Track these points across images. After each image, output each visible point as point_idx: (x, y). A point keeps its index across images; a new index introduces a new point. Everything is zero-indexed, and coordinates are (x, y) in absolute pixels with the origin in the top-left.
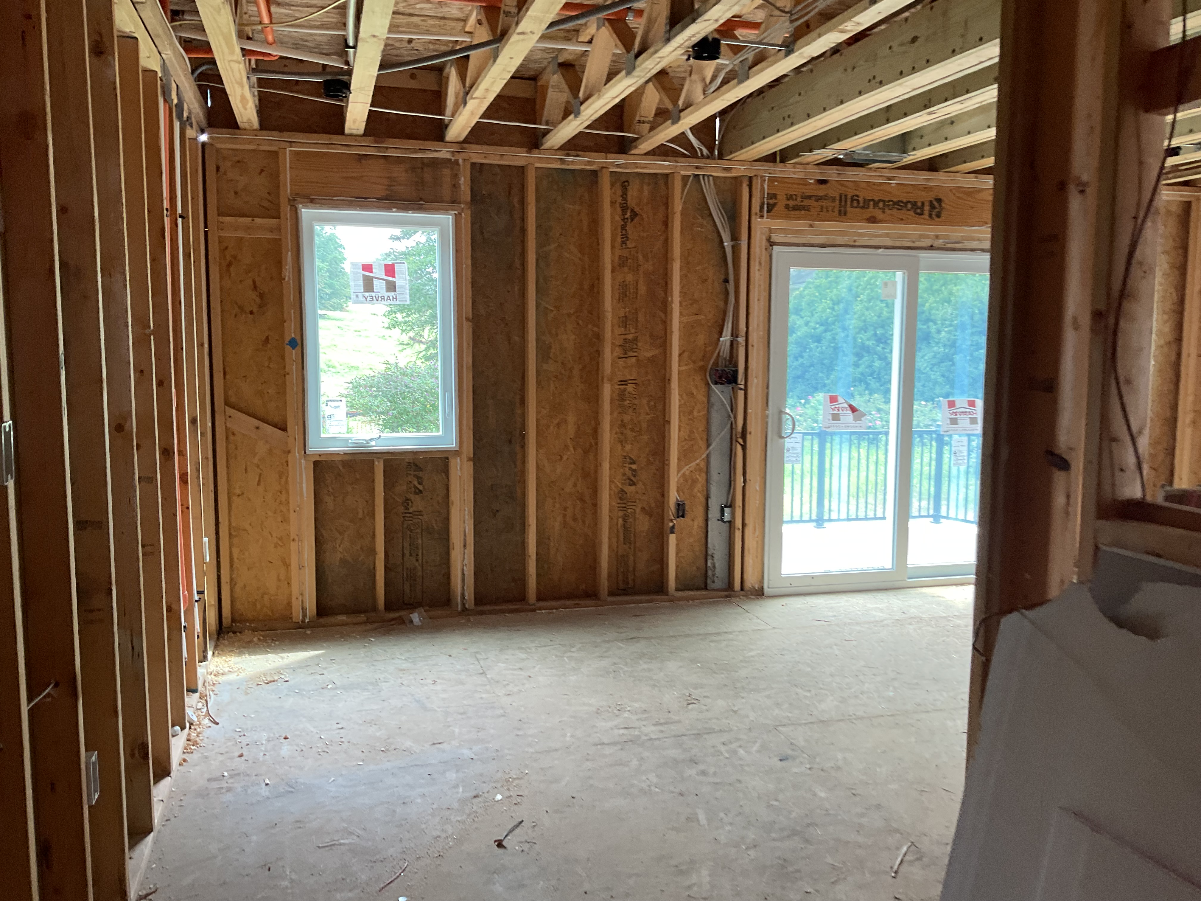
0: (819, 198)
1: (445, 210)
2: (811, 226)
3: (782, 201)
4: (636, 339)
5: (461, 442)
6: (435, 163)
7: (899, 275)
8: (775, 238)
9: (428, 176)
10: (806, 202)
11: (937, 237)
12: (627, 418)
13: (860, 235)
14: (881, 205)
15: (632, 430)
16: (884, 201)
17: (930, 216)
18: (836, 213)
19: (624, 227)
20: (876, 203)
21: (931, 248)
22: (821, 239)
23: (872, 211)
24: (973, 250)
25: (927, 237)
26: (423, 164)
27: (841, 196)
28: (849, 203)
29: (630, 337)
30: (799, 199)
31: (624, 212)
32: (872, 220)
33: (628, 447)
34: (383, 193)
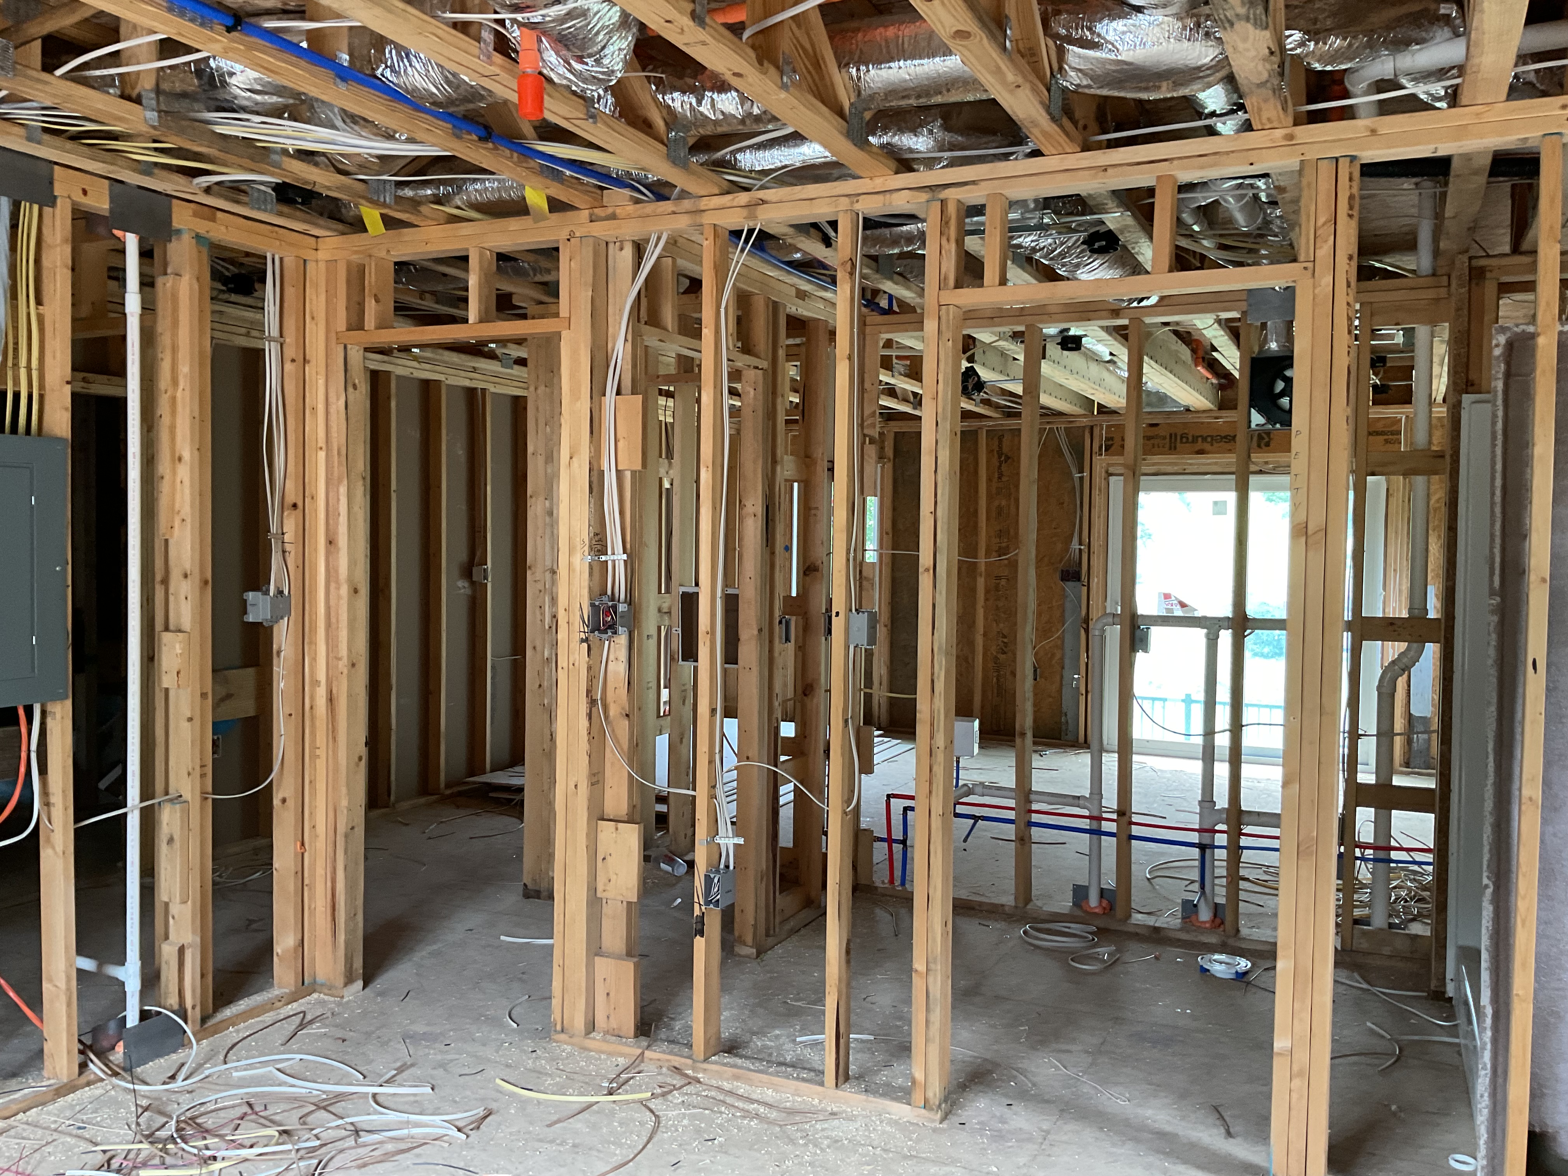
0: (1149, 438)
3: (1118, 442)
4: (1008, 547)
7: (1229, 495)
8: (1111, 470)
11: (1266, 463)
12: (1001, 604)
13: (1191, 464)
14: (1209, 439)
15: (1005, 613)
16: (1212, 437)
17: (1259, 446)
18: (1169, 448)
19: (1000, 466)
20: (1204, 439)
22: (1153, 470)
23: (1199, 445)
27: (1171, 435)
28: (1178, 440)
29: (1004, 545)
31: (1000, 457)
32: (1201, 452)
33: (1001, 625)
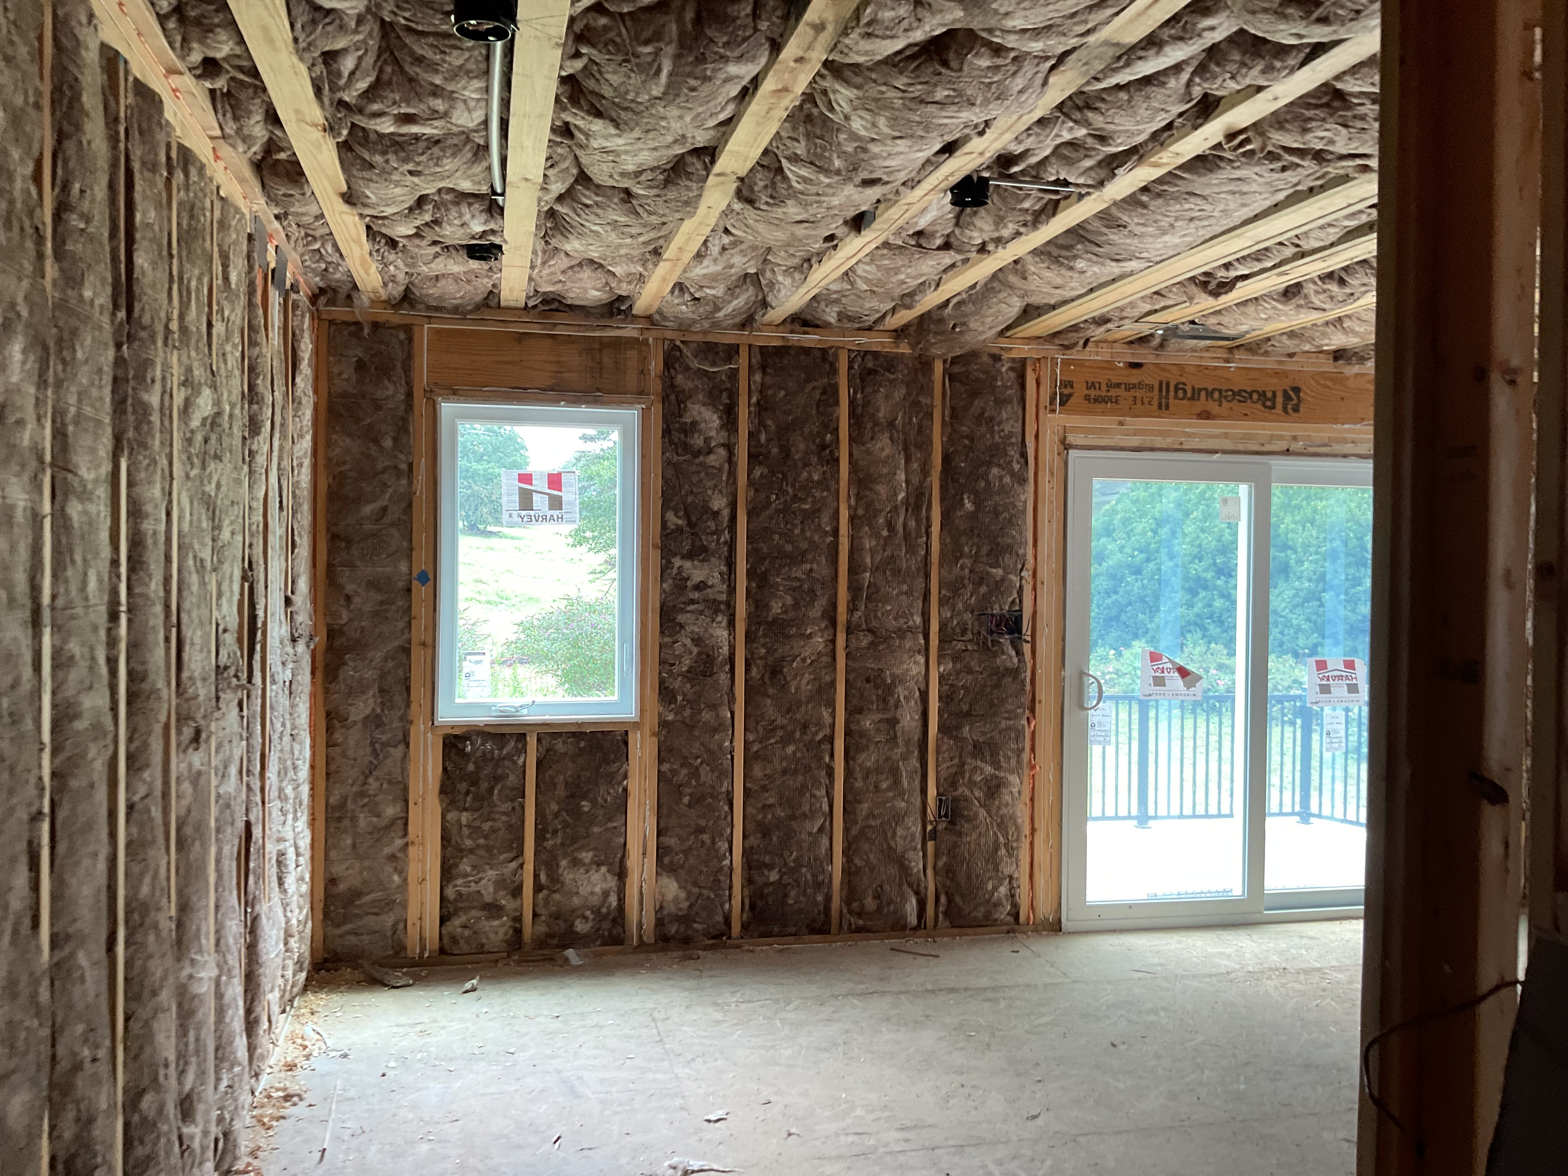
0: (1129, 387)
1: (630, 404)
2: (1121, 423)
3: (1080, 391)
5: (642, 711)
6: (618, 344)
7: (1243, 490)
8: (1071, 439)
9: (608, 360)
10: (1113, 392)
11: (1295, 438)
13: (1189, 435)
18: (1155, 407)
21: (1287, 452)
22: (1134, 441)
23: (1203, 403)
24: (1345, 456)
25: (1281, 438)
26: (601, 344)
28: (1172, 393)
30: (1104, 387)
32: (1205, 415)
34: (549, 383)
